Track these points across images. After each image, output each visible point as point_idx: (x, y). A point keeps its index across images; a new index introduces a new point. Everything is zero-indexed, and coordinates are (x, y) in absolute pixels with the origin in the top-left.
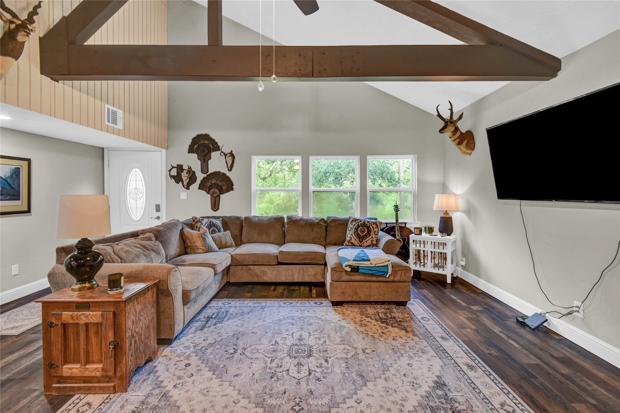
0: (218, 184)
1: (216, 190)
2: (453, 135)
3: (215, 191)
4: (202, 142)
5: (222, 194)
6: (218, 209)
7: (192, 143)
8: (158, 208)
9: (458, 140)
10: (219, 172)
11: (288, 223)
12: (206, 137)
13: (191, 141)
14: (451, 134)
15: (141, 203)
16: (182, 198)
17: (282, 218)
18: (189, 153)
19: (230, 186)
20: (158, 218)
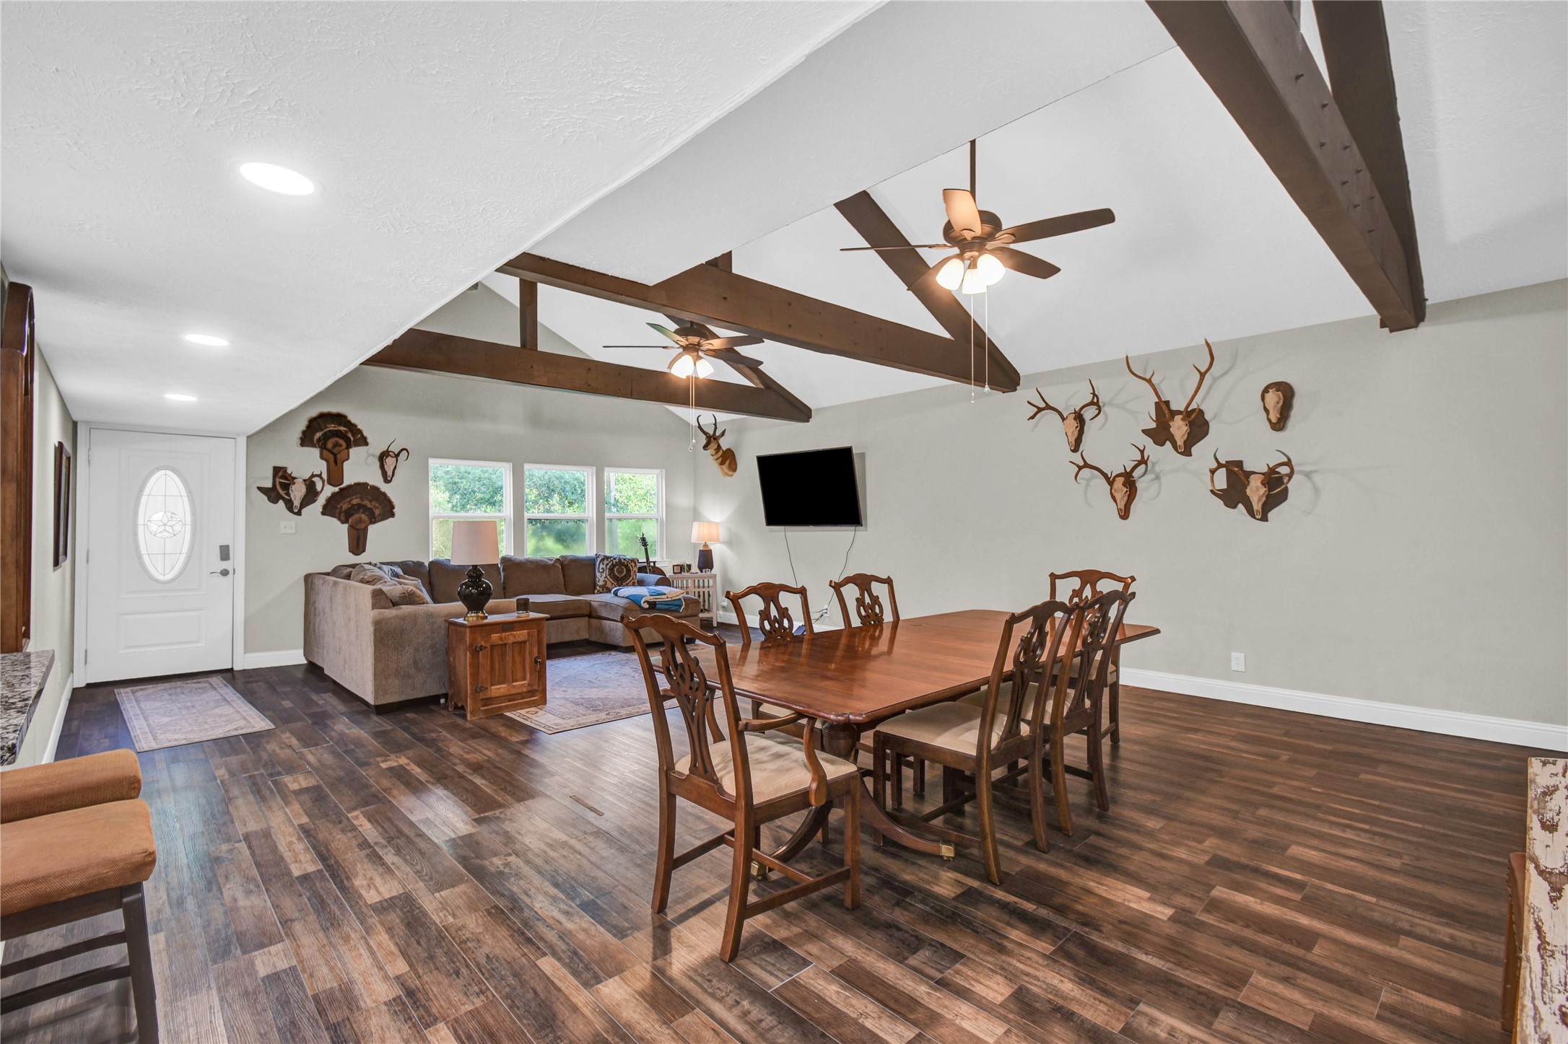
0: (365, 506)
1: (364, 517)
2: (716, 453)
3: (361, 518)
4: (332, 427)
5: (374, 523)
6: (364, 551)
7: (308, 427)
8: (225, 553)
9: (720, 459)
10: (366, 484)
12: (340, 418)
13: (306, 424)
14: (714, 452)
15: (180, 543)
16: (281, 532)
18: (301, 445)
19: (387, 509)
20: (225, 573)
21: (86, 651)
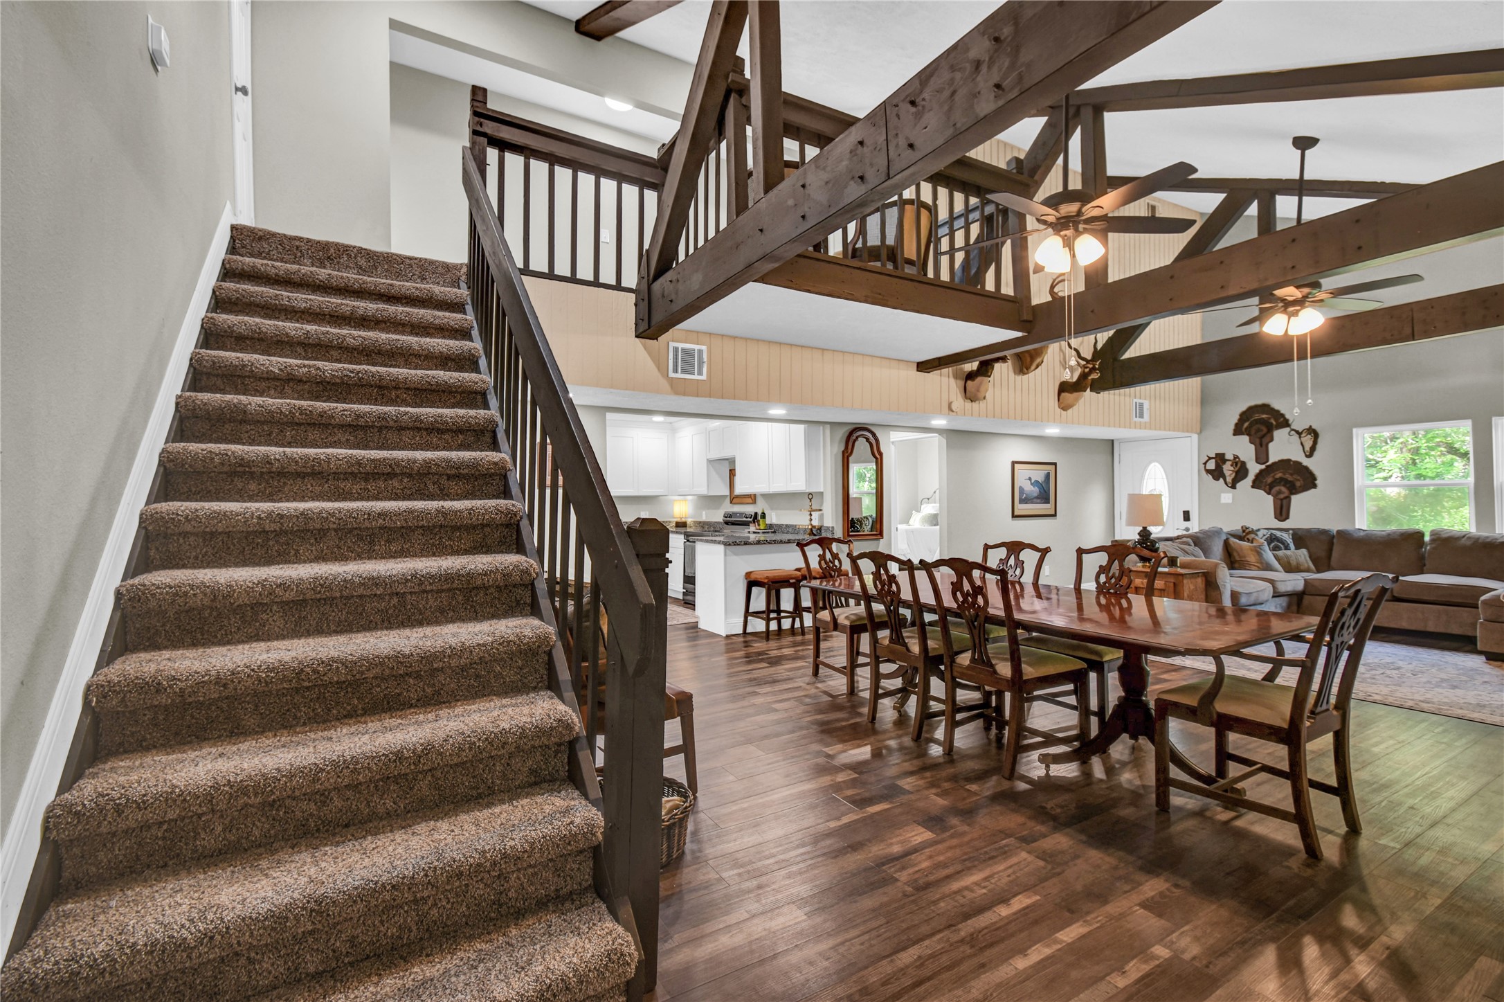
0: (1287, 480)
1: (1283, 489)
3: (1280, 489)
4: (1257, 417)
5: (1295, 494)
6: (1288, 517)
7: (1239, 420)
8: (1186, 516)
10: (1289, 460)
11: (1433, 541)
12: (1265, 408)
13: (1238, 417)
16: (1223, 501)
17: (1420, 535)
18: (1234, 435)
19: (1308, 480)
20: (1187, 529)
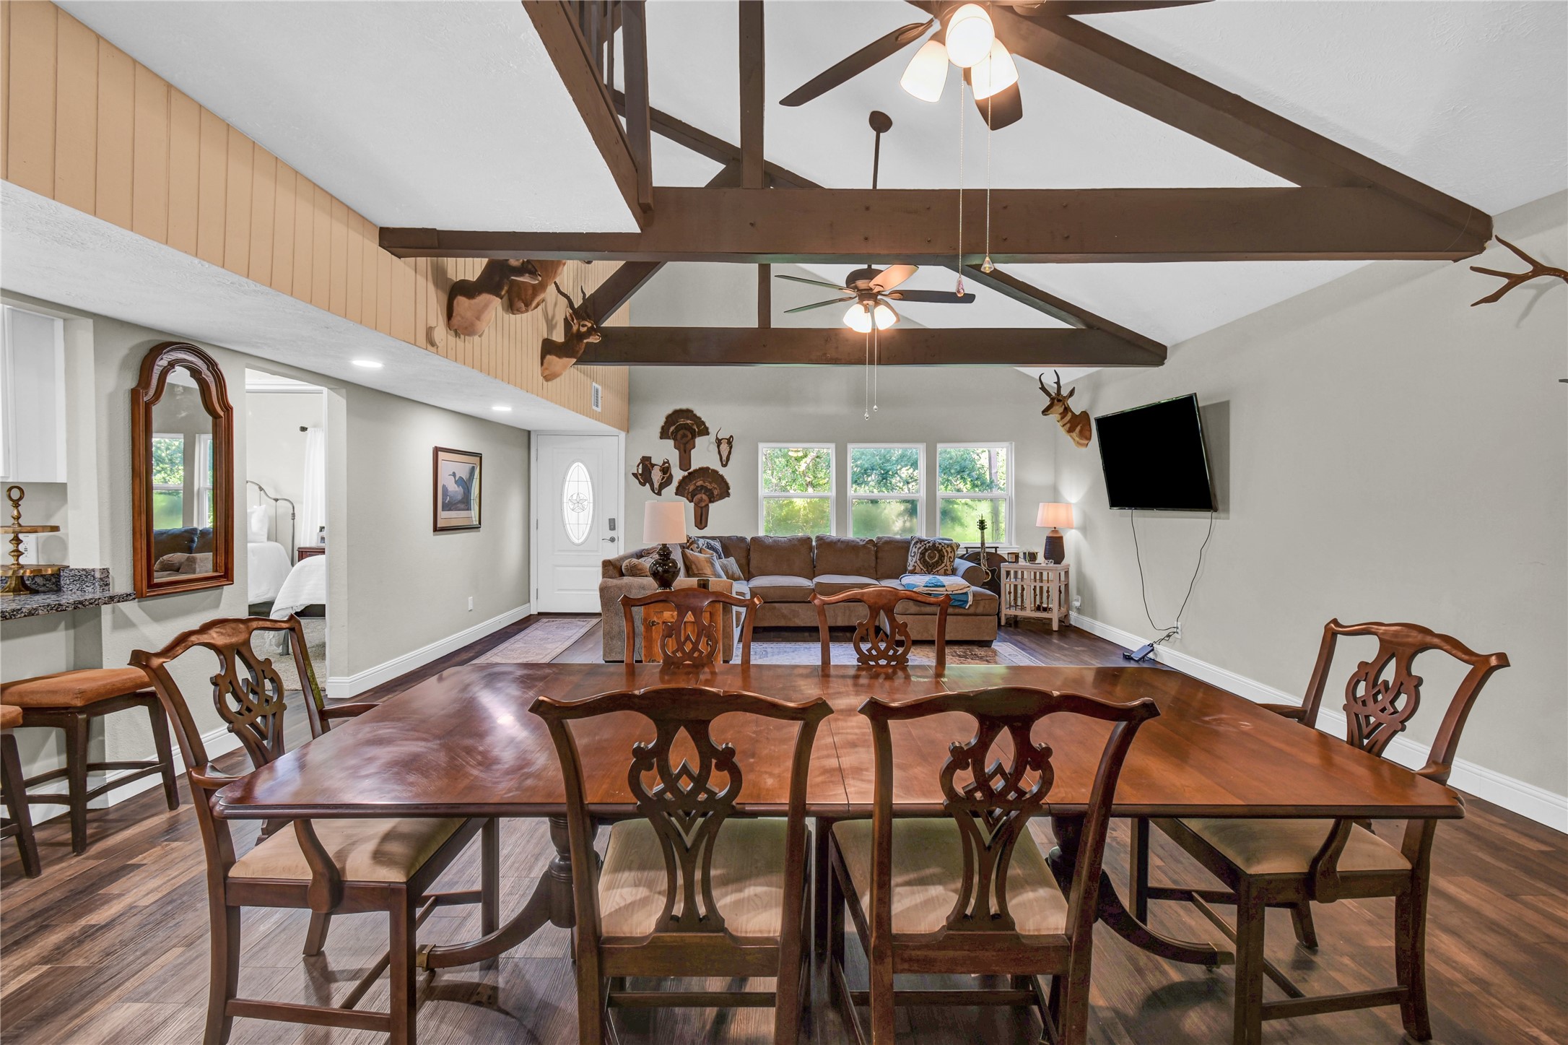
0: (706, 487)
1: (704, 497)
2: (1062, 418)
3: (702, 497)
4: (682, 421)
5: (713, 502)
6: (706, 526)
7: (666, 423)
8: (612, 525)
9: (1068, 425)
10: (708, 468)
11: (818, 546)
12: (688, 413)
13: (664, 419)
14: (1058, 417)
15: (586, 516)
17: (809, 539)
18: (661, 438)
19: (725, 491)
20: (612, 540)
21: (537, 590)
